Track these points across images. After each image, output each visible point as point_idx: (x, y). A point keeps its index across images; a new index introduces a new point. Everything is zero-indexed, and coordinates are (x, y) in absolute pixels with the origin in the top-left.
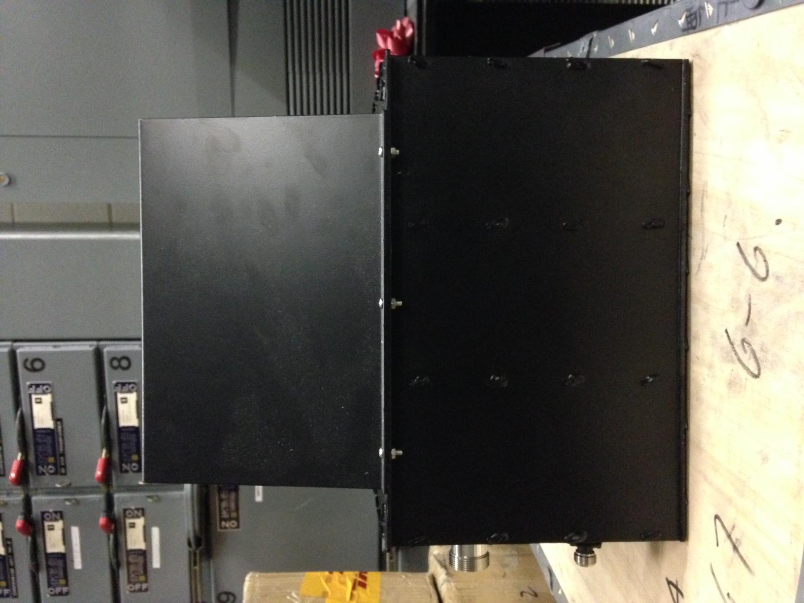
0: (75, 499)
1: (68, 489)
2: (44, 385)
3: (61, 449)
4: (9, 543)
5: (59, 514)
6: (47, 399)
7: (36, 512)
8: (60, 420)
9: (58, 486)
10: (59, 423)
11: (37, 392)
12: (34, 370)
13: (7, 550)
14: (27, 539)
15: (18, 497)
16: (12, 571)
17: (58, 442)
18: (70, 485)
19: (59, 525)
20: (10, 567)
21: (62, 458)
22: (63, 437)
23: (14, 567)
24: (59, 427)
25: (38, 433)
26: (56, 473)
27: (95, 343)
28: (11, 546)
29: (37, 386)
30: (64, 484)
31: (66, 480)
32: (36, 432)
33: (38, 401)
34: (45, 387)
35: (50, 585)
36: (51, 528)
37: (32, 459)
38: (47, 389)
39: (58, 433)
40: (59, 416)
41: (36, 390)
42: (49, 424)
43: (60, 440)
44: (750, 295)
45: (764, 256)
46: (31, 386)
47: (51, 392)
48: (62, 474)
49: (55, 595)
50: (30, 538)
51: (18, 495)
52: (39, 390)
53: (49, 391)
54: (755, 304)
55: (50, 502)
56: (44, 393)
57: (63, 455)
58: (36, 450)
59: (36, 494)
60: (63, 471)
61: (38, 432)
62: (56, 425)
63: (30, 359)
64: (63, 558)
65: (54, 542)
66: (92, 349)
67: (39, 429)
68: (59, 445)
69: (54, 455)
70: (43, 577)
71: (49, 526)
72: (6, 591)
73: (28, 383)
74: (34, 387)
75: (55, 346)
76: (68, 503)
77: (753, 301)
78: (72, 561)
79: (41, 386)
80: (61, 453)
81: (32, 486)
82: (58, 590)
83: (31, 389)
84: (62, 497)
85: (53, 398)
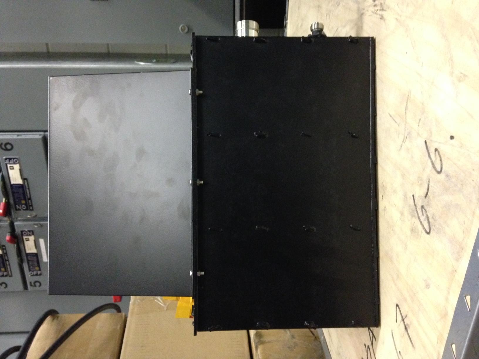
0: (40, 224)
1: (35, 218)
2: (14, 159)
3: (29, 196)
4: (4, 247)
5: (31, 232)
6: (17, 167)
7: (18, 231)
8: (26, 179)
9: (29, 216)
10: (26, 181)
11: (10, 163)
12: (7, 150)
13: (3, 251)
14: (14, 246)
15: (6, 222)
16: (7, 263)
17: (27, 192)
18: (36, 216)
19: (32, 238)
20: (6, 261)
21: (30, 201)
22: (29, 189)
23: (8, 260)
24: (26, 183)
25: (13, 187)
26: (27, 209)
27: (42, 133)
28: (5, 249)
29: (10, 159)
30: (33, 216)
31: (34, 213)
33: (12, 168)
35: (30, 270)
36: (28, 240)
37: (12, 201)
38: (16, 161)
39: (25, 187)
40: (25, 177)
41: (9, 161)
42: (20, 181)
43: (28, 191)
44: (429, 180)
46: (6, 159)
47: (18, 163)
48: (31, 210)
49: (33, 275)
50: (15, 245)
52: (12, 161)
53: (18, 162)
54: (431, 186)
55: (25, 225)
56: (14, 163)
57: (30, 199)
58: (13, 196)
59: (17, 221)
60: (31, 208)
61: (14, 186)
62: (24, 182)
63: (4, 143)
64: (36, 256)
65: (30, 247)
66: (40, 137)
67: (14, 184)
68: (27, 194)
69: (25, 199)
70: (25, 266)
71: (26, 239)
72: (5, 273)
73: (4, 158)
75: (18, 135)
76: (36, 226)
77: (431, 184)
78: (42, 257)
79: (12, 159)
81: (13, 216)
82: (35, 273)
83: (6, 161)
84: (32, 223)
85: (20, 166)
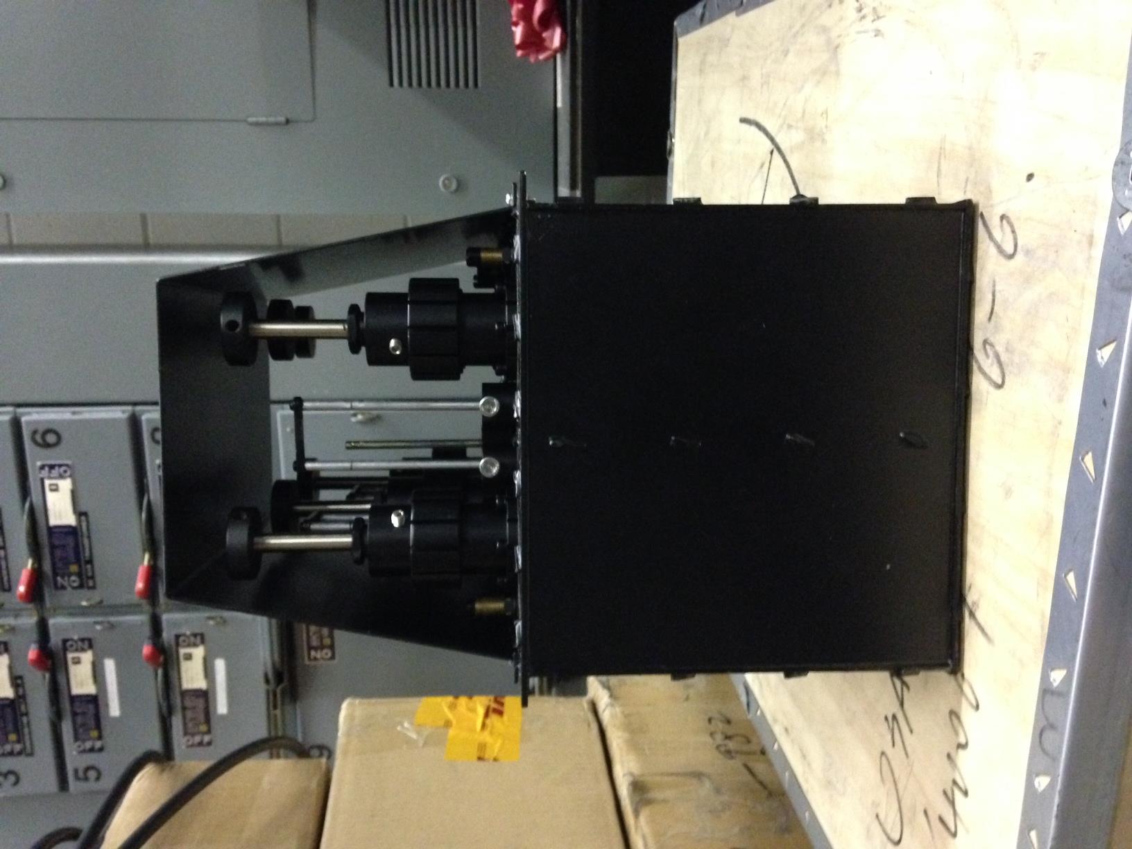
0: (109, 622)
1: (100, 608)
2: (60, 466)
3: (87, 554)
4: (19, 681)
5: (86, 643)
6: (66, 485)
7: (55, 640)
8: (85, 514)
9: (84, 603)
10: (83, 518)
11: (52, 476)
12: (47, 445)
13: (16, 692)
14: (44, 677)
15: (29, 620)
16: (25, 719)
17: (83, 546)
18: (101, 602)
19: (87, 657)
20: (22, 715)
21: (89, 566)
22: (89, 537)
23: (27, 714)
24: (84, 525)
25: (54, 533)
26: (81, 586)
27: (129, 408)
28: (22, 685)
29: (52, 467)
30: (93, 602)
31: (96, 596)
32: (52, 531)
33: (54, 487)
34: (63, 469)
35: (76, 738)
36: (77, 661)
37: (47, 567)
38: (65, 472)
39: (82, 532)
40: (83, 508)
41: (50, 472)
42: (70, 519)
43: (86, 541)
44: (994, 282)
45: (1012, 226)
46: (42, 467)
47: (70, 476)
48: (89, 588)
49: (84, 751)
50: (47, 675)
51: (31, 616)
52: (55, 472)
53: (68, 473)
54: (1000, 292)
55: (74, 625)
56: (61, 477)
57: (90, 562)
58: (52, 554)
59: (54, 616)
60: (91, 583)
61: (55, 530)
62: (79, 521)
63: (41, 430)
64: (95, 702)
65: (81, 680)
66: (125, 416)
67: (56, 527)
68: (84, 549)
69: (78, 561)
70: (67, 728)
71: (73, 658)
72: (18, 747)
73: (39, 464)
74: (47, 469)
75: (74, 413)
76: (98, 627)
77: (997, 288)
78: (107, 705)
79: (57, 468)
80: (87, 559)
81: (48, 604)
82: (88, 745)
83: (43, 472)
84: (90, 620)
85: (74, 483)
